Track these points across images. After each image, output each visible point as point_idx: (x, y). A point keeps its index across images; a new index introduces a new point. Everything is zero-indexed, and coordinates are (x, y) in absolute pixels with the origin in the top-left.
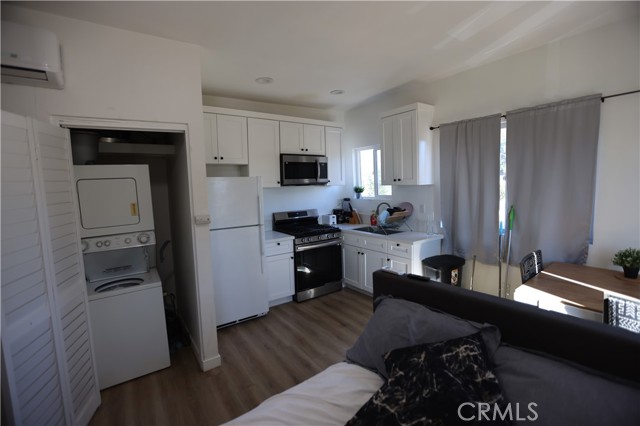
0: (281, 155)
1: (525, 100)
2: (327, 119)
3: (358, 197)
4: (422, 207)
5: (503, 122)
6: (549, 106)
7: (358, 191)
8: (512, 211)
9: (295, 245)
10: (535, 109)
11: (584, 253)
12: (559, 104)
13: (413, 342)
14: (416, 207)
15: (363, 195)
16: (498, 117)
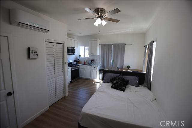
0: (67, 47)
1: (116, 42)
2: (73, 38)
3: (80, 57)
4: (96, 60)
5: (112, 45)
6: (119, 44)
7: (80, 56)
8: (113, 60)
9: (71, 69)
10: (117, 44)
11: (123, 67)
12: (120, 44)
13: (113, 77)
14: (95, 60)
15: (81, 57)
16: (111, 44)
